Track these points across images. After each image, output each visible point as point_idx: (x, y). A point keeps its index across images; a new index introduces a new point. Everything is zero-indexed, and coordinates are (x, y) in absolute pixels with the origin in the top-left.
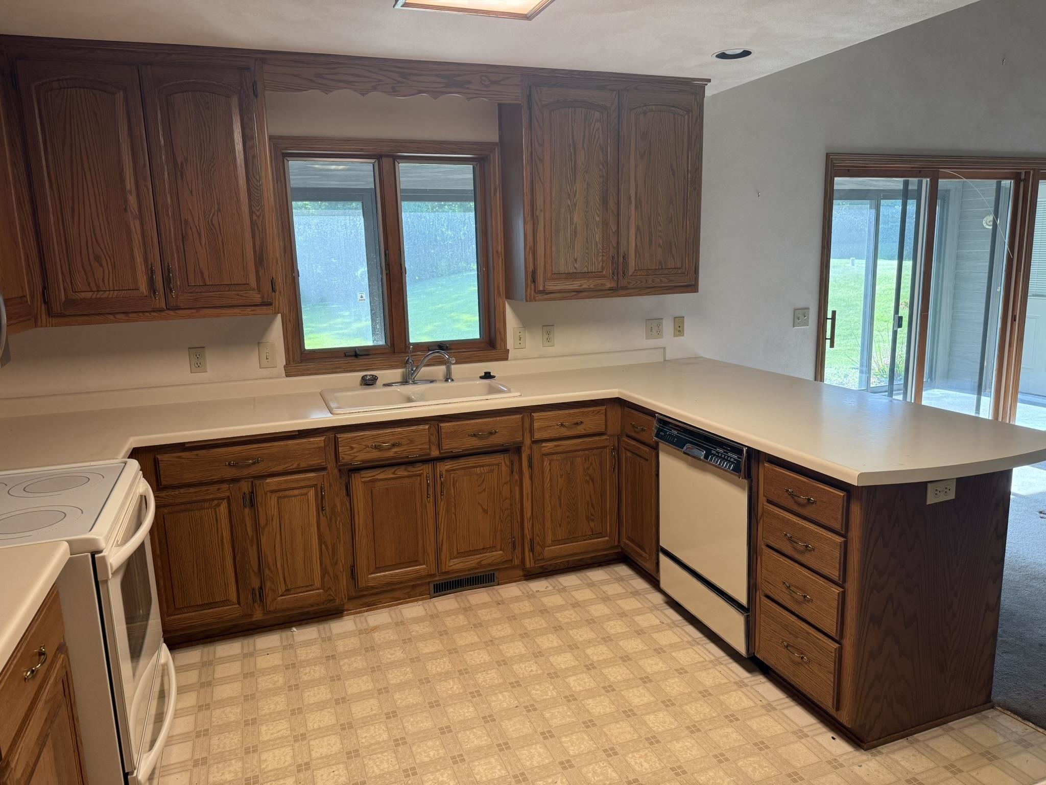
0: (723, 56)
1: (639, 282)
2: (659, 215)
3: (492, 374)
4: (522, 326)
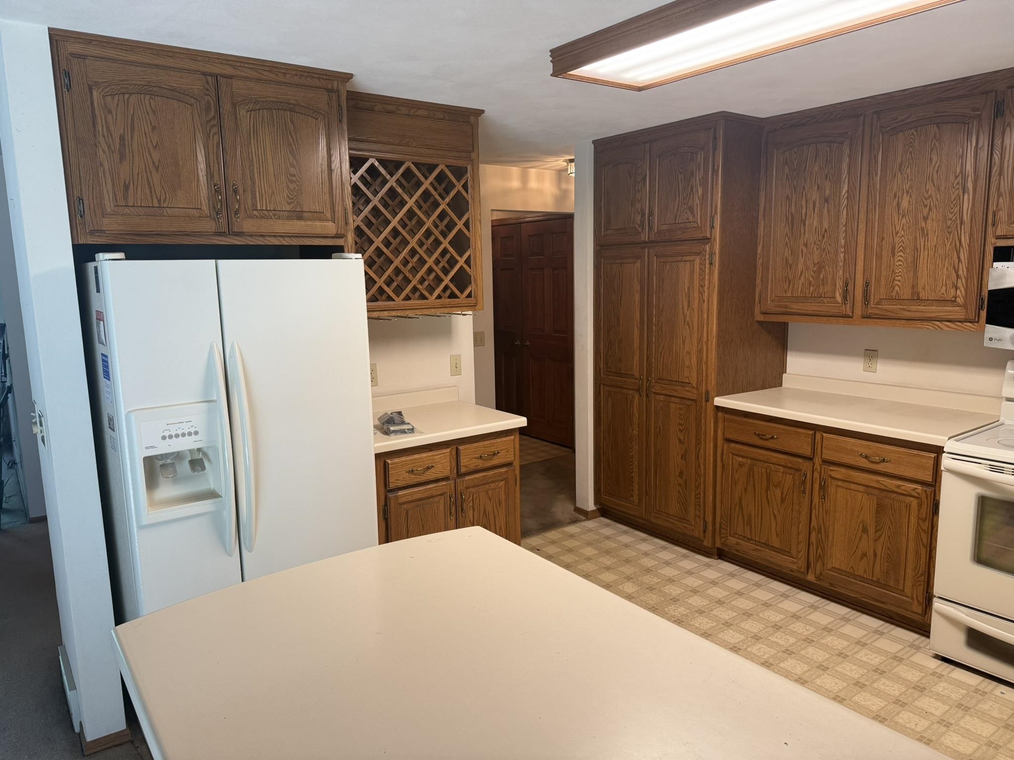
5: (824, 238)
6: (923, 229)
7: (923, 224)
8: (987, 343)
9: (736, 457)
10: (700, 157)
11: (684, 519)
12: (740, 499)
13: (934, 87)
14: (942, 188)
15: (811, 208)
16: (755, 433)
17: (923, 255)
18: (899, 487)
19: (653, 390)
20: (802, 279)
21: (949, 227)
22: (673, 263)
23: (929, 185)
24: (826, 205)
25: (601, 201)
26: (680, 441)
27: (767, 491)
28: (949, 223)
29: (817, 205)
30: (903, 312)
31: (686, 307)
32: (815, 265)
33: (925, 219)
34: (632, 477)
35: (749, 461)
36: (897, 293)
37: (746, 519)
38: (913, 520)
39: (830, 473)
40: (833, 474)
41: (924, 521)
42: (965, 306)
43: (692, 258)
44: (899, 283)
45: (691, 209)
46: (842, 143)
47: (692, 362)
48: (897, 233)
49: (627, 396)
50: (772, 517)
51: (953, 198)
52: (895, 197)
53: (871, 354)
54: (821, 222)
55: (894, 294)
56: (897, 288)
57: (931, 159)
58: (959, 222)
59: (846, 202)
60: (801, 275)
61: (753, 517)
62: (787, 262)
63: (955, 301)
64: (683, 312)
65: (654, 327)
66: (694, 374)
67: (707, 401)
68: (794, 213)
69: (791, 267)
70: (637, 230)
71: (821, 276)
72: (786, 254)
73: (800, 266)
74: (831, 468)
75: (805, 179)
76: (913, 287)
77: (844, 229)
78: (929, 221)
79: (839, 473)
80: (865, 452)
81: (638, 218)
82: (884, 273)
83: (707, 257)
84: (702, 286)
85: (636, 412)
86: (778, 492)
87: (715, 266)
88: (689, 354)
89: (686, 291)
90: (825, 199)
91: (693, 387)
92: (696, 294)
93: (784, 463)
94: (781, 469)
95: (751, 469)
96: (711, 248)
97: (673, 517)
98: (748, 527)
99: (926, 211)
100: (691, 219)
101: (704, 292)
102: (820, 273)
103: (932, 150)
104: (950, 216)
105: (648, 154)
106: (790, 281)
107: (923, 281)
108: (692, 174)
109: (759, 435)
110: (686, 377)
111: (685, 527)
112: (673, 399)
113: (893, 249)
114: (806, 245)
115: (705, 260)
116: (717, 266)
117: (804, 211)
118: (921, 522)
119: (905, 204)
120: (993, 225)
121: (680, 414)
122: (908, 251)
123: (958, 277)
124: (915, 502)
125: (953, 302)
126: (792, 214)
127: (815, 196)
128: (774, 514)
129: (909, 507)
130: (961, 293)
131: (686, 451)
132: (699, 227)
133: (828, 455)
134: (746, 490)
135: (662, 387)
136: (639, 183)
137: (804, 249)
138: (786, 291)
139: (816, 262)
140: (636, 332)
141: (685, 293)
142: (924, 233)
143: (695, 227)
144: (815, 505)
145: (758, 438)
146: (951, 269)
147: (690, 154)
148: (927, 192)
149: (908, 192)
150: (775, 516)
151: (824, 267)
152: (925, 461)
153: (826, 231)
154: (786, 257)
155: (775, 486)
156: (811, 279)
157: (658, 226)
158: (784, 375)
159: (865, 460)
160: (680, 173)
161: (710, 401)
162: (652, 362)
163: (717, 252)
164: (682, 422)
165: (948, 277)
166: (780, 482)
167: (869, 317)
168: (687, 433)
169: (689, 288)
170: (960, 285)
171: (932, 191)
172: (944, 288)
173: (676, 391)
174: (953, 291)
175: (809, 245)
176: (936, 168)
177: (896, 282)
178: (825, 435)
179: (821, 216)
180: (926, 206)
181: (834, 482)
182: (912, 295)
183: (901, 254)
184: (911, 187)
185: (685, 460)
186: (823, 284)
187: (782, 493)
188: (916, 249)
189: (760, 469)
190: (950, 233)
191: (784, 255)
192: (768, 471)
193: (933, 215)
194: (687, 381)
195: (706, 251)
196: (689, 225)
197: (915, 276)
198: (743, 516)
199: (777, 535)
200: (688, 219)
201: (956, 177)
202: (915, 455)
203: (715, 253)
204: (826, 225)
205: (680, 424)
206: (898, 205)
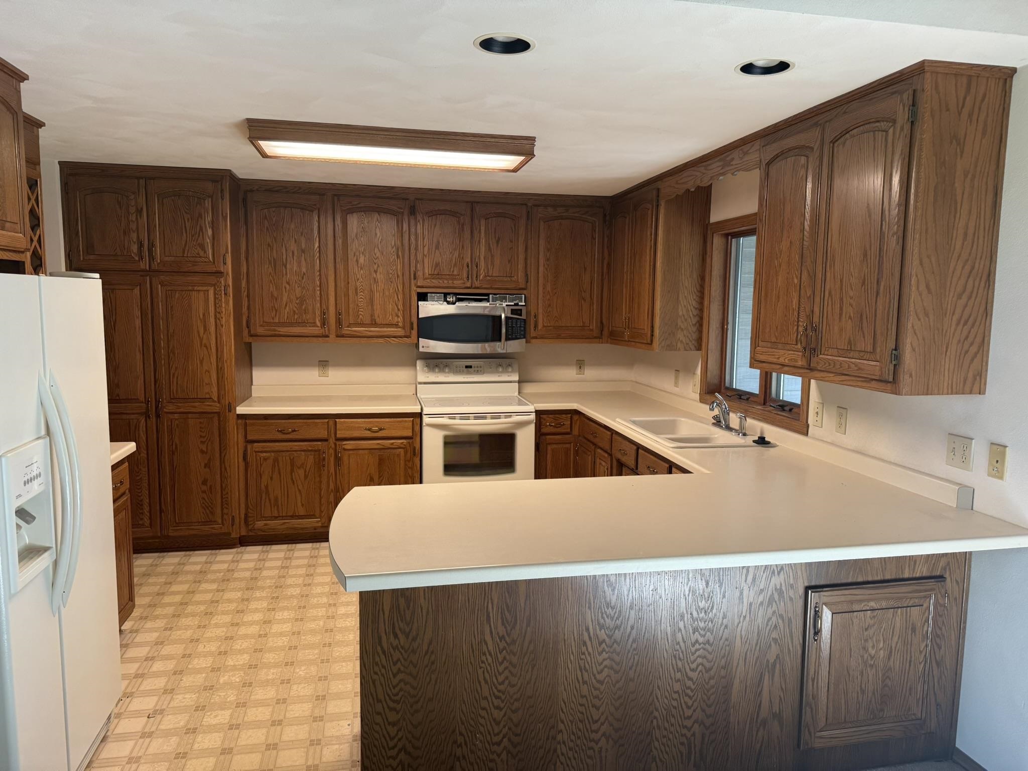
0: (748, 69)
1: (827, 364)
2: (852, 274)
3: (766, 439)
4: (821, 402)
5: (303, 278)
6: (375, 279)
7: (375, 276)
8: (421, 350)
9: (259, 454)
10: (208, 203)
11: (211, 521)
12: (267, 487)
13: (375, 188)
14: (384, 253)
15: (291, 255)
16: (278, 430)
17: (377, 295)
18: (392, 444)
19: (165, 410)
20: (287, 308)
21: (390, 278)
22: (184, 292)
23: (376, 250)
24: (303, 255)
25: (77, 224)
26: (202, 452)
27: (292, 474)
28: (391, 276)
29: (296, 253)
30: (367, 332)
31: (202, 331)
32: (297, 299)
33: (376, 272)
34: (141, 501)
35: (273, 454)
36: (361, 319)
37: (272, 502)
38: (402, 462)
39: (343, 447)
40: (346, 447)
41: (409, 461)
42: (404, 328)
43: (205, 288)
44: (362, 313)
45: (202, 247)
46: (313, 211)
47: (213, 380)
48: (358, 280)
49: (129, 422)
50: (298, 493)
51: (392, 260)
52: (355, 255)
53: (323, 364)
54: (299, 266)
55: (359, 320)
56: (361, 316)
57: (376, 234)
58: (396, 275)
59: (318, 254)
60: (286, 305)
61: (280, 498)
62: (272, 295)
63: (398, 325)
64: (199, 335)
65: (162, 351)
66: (215, 390)
67: (230, 411)
68: (275, 257)
69: (276, 299)
70: (133, 258)
71: (304, 307)
72: (271, 289)
73: (285, 299)
74: (344, 443)
75: (283, 233)
76: (372, 316)
77: (318, 273)
78: (378, 274)
79: (349, 445)
80: (368, 426)
81: (135, 248)
82: (351, 306)
83: (223, 288)
84: (219, 313)
85: (142, 435)
86: (301, 472)
87: (229, 296)
88: (209, 372)
89: (201, 316)
90: (302, 250)
91: (214, 401)
92: (212, 320)
93: (305, 448)
94: (303, 453)
95: (276, 460)
96: (226, 280)
97: (196, 524)
98: (276, 507)
99: (376, 267)
100: (202, 253)
101: (222, 318)
102: (302, 305)
103: (376, 228)
104: (391, 272)
105: (144, 190)
106: (276, 311)
107: (377, 313)
108: (200, 216)
109: (281, 431)
110: (206, 394)
111: (212, 528)
112: (190, 416)
113: (356, 289)
114: (288, 283)
115: (221, 290)
116: (231, 296)
117: (284, 257)
118: (407, 463)
119: (362, 260)
120: (415, 278)
121: (201, 428)
122: (366, 292)
123: (398, 310)
124: (402, 451)
125: (396, 326)
126: (274, 259)
127: (293, 246)
128: (298, 489)
129: (399, 455)
130: (400, 319)
131: (210, 460)
132: (211, 262)
133: (340, 434)
134: (271, 478)
135: (177, 406)
136: (132, 214)
137: (287, 286)
138: (273, 319)
139: (298, 296)
140: (139, 356)
141: (200, 319)
142: (376, 281)
143: (206, 262)
144: (332, 474)
145: (280, 433)
146: (394, 304)
147: (196, 199)
148: (376, 255)
149: (363, 253)
150: (300, 491)
151: (305, 300)
152: (407, 424)
153: (304, 274)
154: (272, 292)
155: (299, 468)
156: (295, 309)
157: (160, 257)
158: (253, 387)
159: (369, 432)
160: (186, 213)
161: (233, 411)
162: (163, 384)
163: (231, 284)
164: (203, 434)
165: (393, 310)
166: (303, 464)
167: (343, 336)
168: (210, 443)
169: (204, 315)
170: (399, 314)
171: (378, 254)
172: (391, 316)
173: (195, 407)
174: (396, 318)
175: (291, 283)
176: (380, 240)
177: (360, 312)
178: (337, 420)
179: (299, 263)
180: (375, 264)
181: (347, 452)
182: (372, 321)
183: (362, 294)
184: (364, 250)
185: (209, 467)
186: (305, 313)
187: (305, 472)
188: (371, 291)
189: (284, 458)
190: (392, 282)
191: (269, 290)
192: (292, 458)
193: (380, 270)
194: (207, 396)
195: (221, 282)
196: (198, 259)
197: (373, 310)
198: (270, 500)
199: (303, 505)
200: (198, 254)
201: (393, 248)
202: (401, 422)
203: (229, 285)
204: (304, 270)
205: (201, 436)
206: (357, 261)
